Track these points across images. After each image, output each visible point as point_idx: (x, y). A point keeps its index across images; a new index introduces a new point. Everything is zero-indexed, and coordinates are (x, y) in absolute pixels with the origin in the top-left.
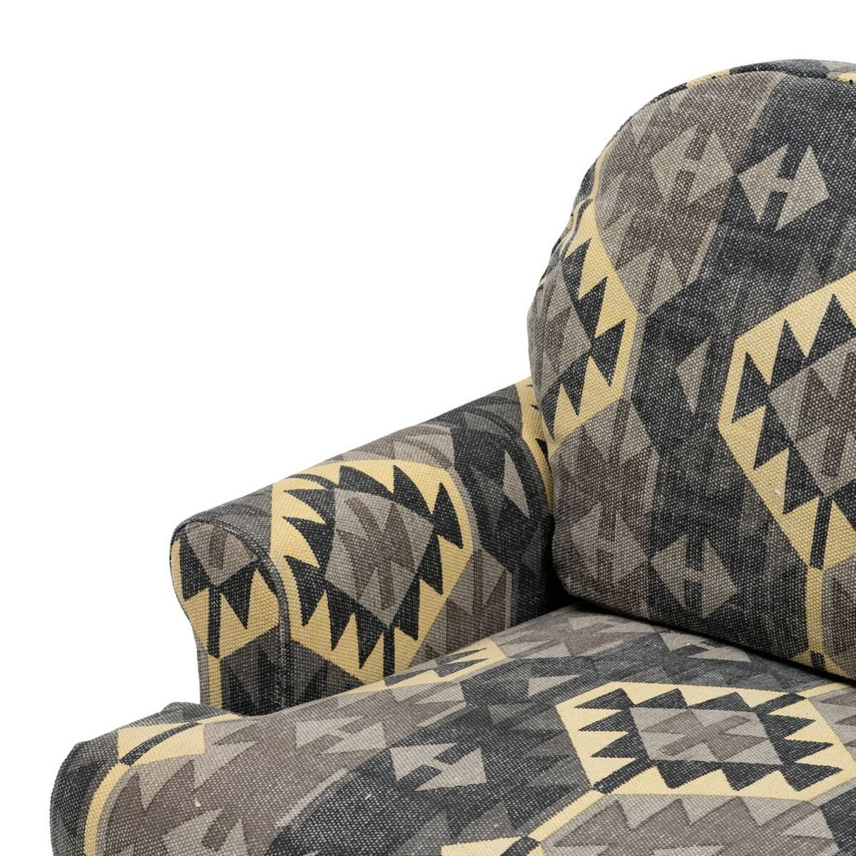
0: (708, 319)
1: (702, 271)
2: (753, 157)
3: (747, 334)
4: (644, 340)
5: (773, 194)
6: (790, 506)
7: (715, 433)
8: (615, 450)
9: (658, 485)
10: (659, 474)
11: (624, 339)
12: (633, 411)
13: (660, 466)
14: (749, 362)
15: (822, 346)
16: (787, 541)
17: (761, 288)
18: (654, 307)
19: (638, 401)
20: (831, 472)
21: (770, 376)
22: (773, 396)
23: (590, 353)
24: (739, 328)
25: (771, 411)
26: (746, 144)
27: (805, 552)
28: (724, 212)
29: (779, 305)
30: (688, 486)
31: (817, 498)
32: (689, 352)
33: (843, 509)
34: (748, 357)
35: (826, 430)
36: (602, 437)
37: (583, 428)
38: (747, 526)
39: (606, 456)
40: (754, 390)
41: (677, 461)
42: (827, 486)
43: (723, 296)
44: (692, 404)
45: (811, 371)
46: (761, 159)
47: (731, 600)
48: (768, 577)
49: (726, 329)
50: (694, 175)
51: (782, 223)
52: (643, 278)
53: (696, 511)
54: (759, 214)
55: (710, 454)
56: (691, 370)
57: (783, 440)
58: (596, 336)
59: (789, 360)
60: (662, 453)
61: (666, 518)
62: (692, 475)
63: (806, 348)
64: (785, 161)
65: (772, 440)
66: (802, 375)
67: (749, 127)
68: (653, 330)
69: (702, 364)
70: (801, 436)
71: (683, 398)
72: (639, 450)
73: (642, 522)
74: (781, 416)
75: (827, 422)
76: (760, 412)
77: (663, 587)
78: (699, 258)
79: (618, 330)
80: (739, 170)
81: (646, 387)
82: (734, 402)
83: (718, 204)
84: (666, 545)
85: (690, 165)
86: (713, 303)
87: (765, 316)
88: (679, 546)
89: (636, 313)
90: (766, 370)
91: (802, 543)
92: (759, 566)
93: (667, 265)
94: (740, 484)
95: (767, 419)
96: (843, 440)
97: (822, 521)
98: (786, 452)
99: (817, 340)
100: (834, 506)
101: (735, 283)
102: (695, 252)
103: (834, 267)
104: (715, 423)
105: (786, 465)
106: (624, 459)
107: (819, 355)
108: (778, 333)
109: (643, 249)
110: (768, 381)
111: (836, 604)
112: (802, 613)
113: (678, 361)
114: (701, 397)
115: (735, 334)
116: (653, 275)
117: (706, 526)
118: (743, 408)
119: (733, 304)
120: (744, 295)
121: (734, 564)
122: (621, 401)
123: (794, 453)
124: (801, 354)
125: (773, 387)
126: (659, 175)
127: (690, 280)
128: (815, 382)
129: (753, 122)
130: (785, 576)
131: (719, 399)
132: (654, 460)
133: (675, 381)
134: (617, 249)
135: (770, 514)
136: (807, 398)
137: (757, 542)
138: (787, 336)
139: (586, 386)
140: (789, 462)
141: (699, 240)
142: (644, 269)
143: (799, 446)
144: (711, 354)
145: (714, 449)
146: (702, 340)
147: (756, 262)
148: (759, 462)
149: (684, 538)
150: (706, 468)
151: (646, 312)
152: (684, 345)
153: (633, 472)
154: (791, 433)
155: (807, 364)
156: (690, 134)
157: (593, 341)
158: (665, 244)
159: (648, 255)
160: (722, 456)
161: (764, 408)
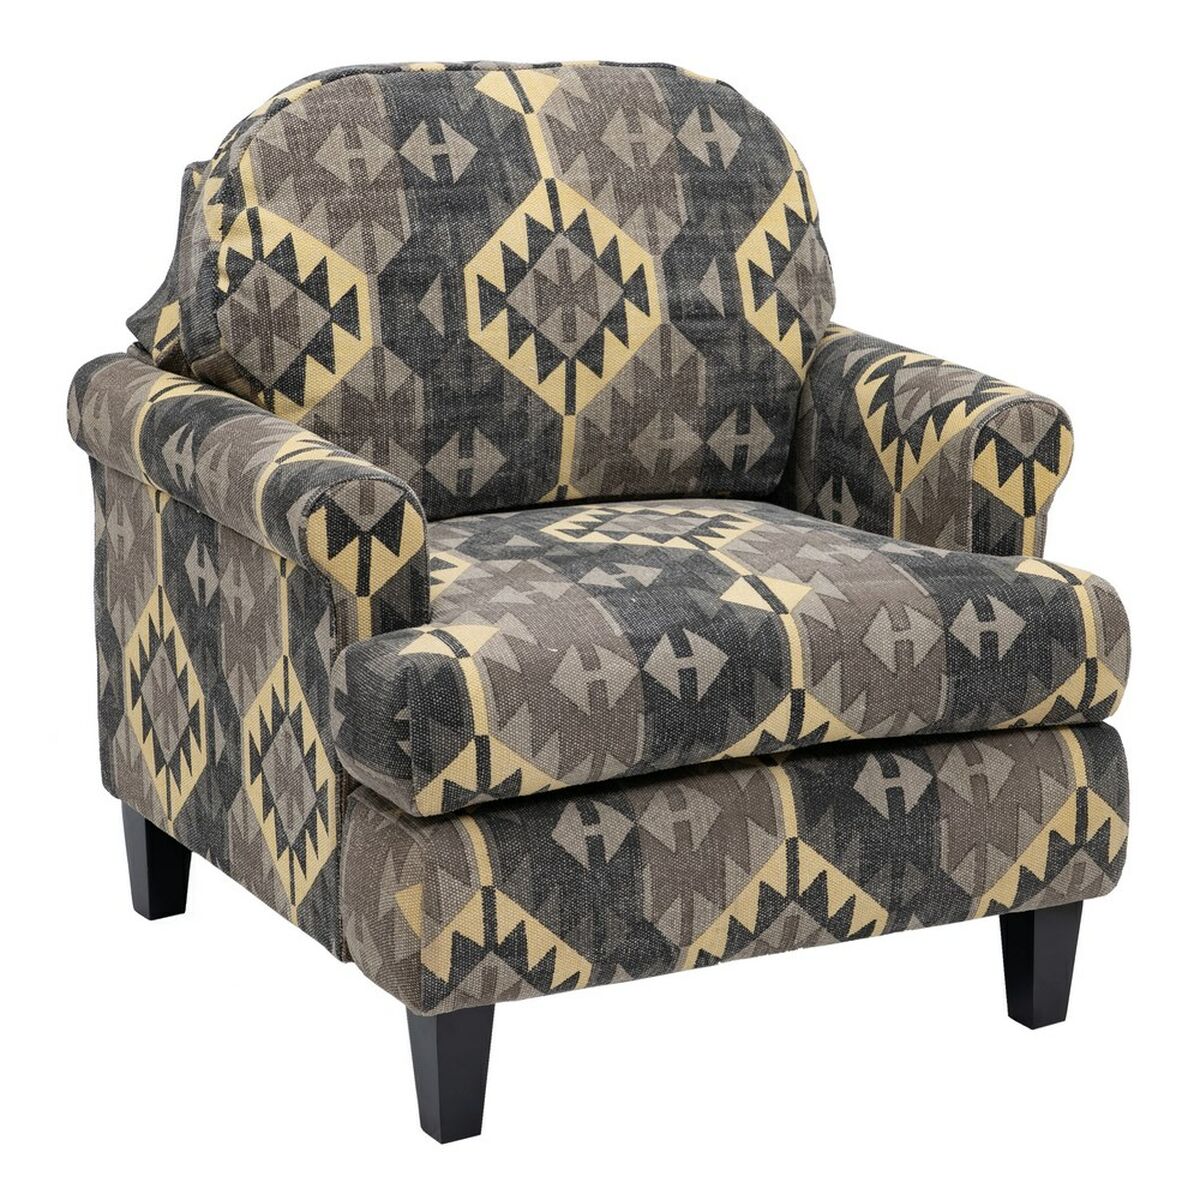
0: (435, 261)
1: (413, 228)
3: (473, 261)
4: (380, 294)
5: (435, 158)
6: (542, 376)
7: (470, 344)
8: (380, 390)
9: (427, 401)
10: (426, 394)
11: (359, 300)
12: (387, 353)
13: (425, 387)
14: (481, 281)
15: (536, 252)
16: (545, 405)
17: (467, 225)
18: (381, 267)
19: (390, 344)
20: (570, 338)
21: (504, 284)
22: (510, 299)
23: (331, 320)
24: (463, 260)
25: (511, 310)
28: (405, 181)
29: (490, 233)
30: (454, 393)
31: (564, 362)
32: (426, 290)
33: (585, 362)
34: (480, 278)
35: (559, 310)
36: (365, 384)
37: (344, 383)
38: (510, 405)
39: (371, 397)
40: (492, 300)
41: (439, 377)
42: (569, 350)
43: (438, 240)
44: (440, 329)
45: (535, 271)
46: (408, 136)
47: (501, 470)
48: (532, 438)
49: (451, 264)
51: (456, 176)
52: (361, 248)
53: (466, 410)
54: (432, 175)
55: (468, 361)
56: (432, 303)
57: (527, 328)
58: (332, 306)
59: (515, 270)
60: (423, 376)
61: (438, 426)
62: (455, 383)
63: (525, 255)
65: (518, 331)
66: (529, 276)
67: (383, 116)
69: (440, 296)
70: (541, 321)
71: (430, 327)
72: (403, 380)
73: (416, 438)
74: (522, 312)
75: (559, 303)
76: (503, 315)
77: (437, 484)
78: (405, 219)
79: (352, 293)
80: (397, 148)
81: (394, 330)
82: (479, 315)
83: (397, 175)
84: (441, 447)
85: (354, 154)
86: (433, 248)
87: (482, 244)
88: (452, 445)
89: (365, 277)
90: (499, 282)
92: (523, 432)
93: (379, 232)
95: (510, 318)
96: (573, 313)
97: (571, 377)
98: (533, 335)
99: (530, 248)
100: (578, 363)
101: (443, 228)
102: (399, 215)
103: (515, 195)
104: (467, 337)
105: (534, 347)
106: (390, 393)
107: (537, 258)
108: (499, 252)
109: (351, 225)
110: (504, 290)
111: (587, 437)
113: (418, 301)
114: (447, 321)
115: (462, 263)
116: (369, 241)
117: (476, 417)
118: (487, 316)
119: (449, 244)
120: (456, 235)
121: (500, 439)
122: (374, 348)
123: (538, 335)
124: (524, 262)
125: (508, 293)
126: (331, 168)
127: (407, 236)
128: (540, 278)
129: (382, 112)
130: (545, 431)
131: (464, 317)
132: (419, 384)
133: (420, 316)
134: (326, 233)
135: (528, 388)
136: (539, 291)
137: (520, 414)
138: (508, 254)
139: (336, 348)
140: (536, 344)
141: (396, 205)
142: (360, 241)
143: (541, 329)
144: (445, 286)
145: (472, 355)
146: (434, 278)
147: (452, 208)
148: (512, 352)
149: (456, 436)
150: (468, 373)
151: (374, 272)
152: (420, 287)
153: (402, 400)
154: (533, 322)
155: (530, 268)
156: (339, 132)
157: (331, 311)
158: (368, 217)
159: (358, 229)
160: (481, 359)
161: (506, 310)
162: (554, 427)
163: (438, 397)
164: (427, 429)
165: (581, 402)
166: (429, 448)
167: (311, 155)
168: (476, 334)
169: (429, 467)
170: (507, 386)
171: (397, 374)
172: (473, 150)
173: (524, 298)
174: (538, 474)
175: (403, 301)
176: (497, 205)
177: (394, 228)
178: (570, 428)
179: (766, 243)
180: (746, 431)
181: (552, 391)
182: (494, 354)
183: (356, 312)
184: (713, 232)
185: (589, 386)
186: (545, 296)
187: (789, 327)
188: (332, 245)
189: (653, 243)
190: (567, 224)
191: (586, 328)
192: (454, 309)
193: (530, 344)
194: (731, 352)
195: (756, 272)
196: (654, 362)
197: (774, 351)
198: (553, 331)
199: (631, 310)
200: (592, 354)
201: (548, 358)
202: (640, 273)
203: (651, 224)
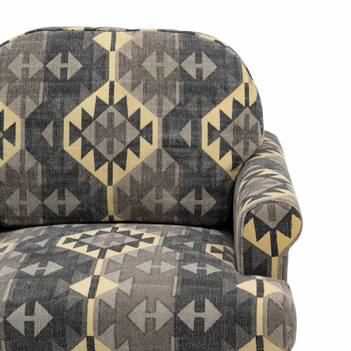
0: (51, 115)
1: (43, 99)
2: (49, 58)
3: (68, 116)
4: (26, 127)
5: (62, 69)
6: (97, 168)
7: (63, 151)
8: (22, 168)
9: (43, 175)
10: (43, 171)
11: (17, 129)
12: (27, 153)
13: (42, 168)
14: (71, 124)
15: (98, 113)
16: (98, 180)
17: (68, 99)
18: (27, 115)
19: (28, 149)
20: (110, 152)
21: (81, 127)
22: (83, 133)
23: (3, 137)
24: (64, 115)
25: (84, 138)
26: (45, 55)
27: (105, 182)
28: (45, 78)
29: (78, 103)
30: (56, 172)
31: (107, 162)
32: (46, 127)
33: (117, 163)
34: (70, 123)
35: (106, 139)
36: (16, 165)
37: (6, 164)
38: (81, 179)
39: (18, 171)
40: (75, 133)
41: (49, 165)
42: (110, 157)
43: (54, 105)
44: (51, 144)
45: (96, 122)
46: (52, 59)
47: (78, 206)
48: (92, 194)
49: (59, 116)
50: (29, 68)
51: (69, 77)
52: (19, 107)
53: (61, 180)
54: (59, 76)
55: (62, 159)
56: (48, 133)
57: (90, 146)
58: (4, 131)
59: (86, 120)
60: (42, 163)
61: (48, 185)
62: (56, 168)
63: (92, 115)
64: (62, 57)
65: (86, 148)
66: (93, 124)
67: (43, 49)
68: (29, 123)
69: (52, 130)
70: (97, 144)
71: (47, 143)
72: (32, 165)
73: (38, 190)
74: (88, 139)
75: (106, 137)
76: (80, 140)
77: (49, 210)
78: (41, 95)
79: (13, 126)
80: (46, 64)
81: (30, 143)
82: (68, 139)
83: (42, 76)
84: (50, 195)
85: (26, 65)
86: (51, 108)
87: (73, 108)
88: (55, 194)
89: (20, 119)
90: (79, 125)
91: (104, 179)
92: (88, 191)
93: (28, 100)
94: (77, 166)
95: (83, 141)
96: (113, 141)
97: (110, 169)
98: (93, 150)
99: (95, 111)
100: (114, 163)
101: (58, 100)
102: (38, 93)
103: (93, 87)
104: (62, 148)
105: (93, 155)
106: (26, 170)
107: (97, 116)
108: (80, 113)
109: (16, 97)
110: (80, 128)
111: (119, 196)
112: (106, 203)
113: (42, 131)
114: (54, 141)
116: (23, 104)
117: (65, 183)
118: (72, 140)
119: (59, 107)
120: (62, 104)
121: (77, 193)
122: (21, 150)
123: (95, 150)
124: (91, 117)
125: (83, 130)
126: (14, 71)
127: (40, 103)
128: (98, 125)
129: (44, 48)
130: (99, 192)
131: (62, 139)
132: (40, 167)
133: (42, 138)
134: (5, 99)
135: (90, 173)
136: (97, 131)
137: (86, 183)
138: (84, 113)
139: (4, 149)
140: (94, 153)
141: (39, 89)
142: (19, 103)
143: (97, 147)
144: (55, 125)
145: (64, 156)
146: (50, 121)
147: (63, 91)
148: (83, 156)
149: (57, 191)
150: (62, 164)
151: (24, 118)
152: (43, 125)
153: (32, 173)
154: (93, 144)
155: (94, 120)
156: (21, 55)
157: (3, 133)
158: (25, 93)
159: (19, 98)
160: (68, 158)
161: (81, 138)
162: (102, 190)
163: (48, 173)
164: (43, 187)
165: (115, 181)
166: (44, 195)
167: (7, 65)
168: (67, 147)
169: (45, 203)
170: (80, 172)
171: (30, 162)
172: (80, 66)
173: (90, 133)
174: (97, 210)
175: (36, 132)
176: (84, 91)
177: (35, 99)
178: (110, 191)
179: (219, 115)
180: (201, 199)
181: (102, 174)
182: (74, 156)
183: (15, 134)
184: (192, 108)
185: (118, 174)
186: (100, 133)
187: (225, 154)
188: (7, 105)
189: (159, 113)
190: (116, 101)
191: (118, 148)
192: (58, 136)
193: (91, 153)
194: (193, 163)
195: (211, 128)
196: (153, 165)
197: (216, 164)
198: (102, 148)
199: (143, 142)
200: (121, 160)
201: (99, 160)
202: (150, 125)
203: (160, 103)
